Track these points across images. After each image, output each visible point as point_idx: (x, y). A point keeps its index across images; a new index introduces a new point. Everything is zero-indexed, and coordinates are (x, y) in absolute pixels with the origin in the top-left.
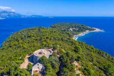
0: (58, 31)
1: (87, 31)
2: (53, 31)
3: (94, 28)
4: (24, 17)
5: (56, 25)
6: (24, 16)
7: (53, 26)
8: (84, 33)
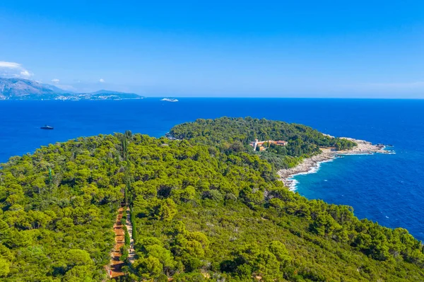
0: (210, 152)
1: (326, 151)
2: (189, 153)
3: (349, 139)
4: (65, 98)
5: (193, 125)
6: (65, 95)
7: (179, 132)
8: (314, 158)
